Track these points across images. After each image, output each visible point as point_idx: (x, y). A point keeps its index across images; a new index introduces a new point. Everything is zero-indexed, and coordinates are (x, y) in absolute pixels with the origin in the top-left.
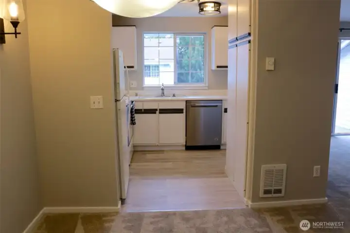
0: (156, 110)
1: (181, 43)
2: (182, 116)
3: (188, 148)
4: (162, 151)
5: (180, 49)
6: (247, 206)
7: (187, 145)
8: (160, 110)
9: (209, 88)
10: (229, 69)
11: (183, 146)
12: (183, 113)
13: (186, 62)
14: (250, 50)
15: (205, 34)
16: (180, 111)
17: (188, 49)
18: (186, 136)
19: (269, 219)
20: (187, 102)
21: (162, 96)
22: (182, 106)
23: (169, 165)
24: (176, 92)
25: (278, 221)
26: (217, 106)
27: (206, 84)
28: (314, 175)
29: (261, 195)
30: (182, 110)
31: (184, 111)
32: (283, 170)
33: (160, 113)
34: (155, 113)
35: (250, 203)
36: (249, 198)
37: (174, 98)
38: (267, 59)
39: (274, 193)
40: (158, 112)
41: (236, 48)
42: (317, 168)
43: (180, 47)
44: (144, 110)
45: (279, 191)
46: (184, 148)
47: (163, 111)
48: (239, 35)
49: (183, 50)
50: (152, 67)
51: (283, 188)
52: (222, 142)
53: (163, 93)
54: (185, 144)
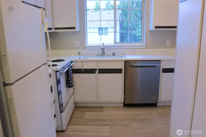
0: (96, 70)
1: (122, 13)
2: (121, 76)
3: (126, 105)
5: (122, 17)
7: (125, 103)
8: (99, 70)
9: (146, 47)
11: (121, 103)
13: (126, 25)
16: (118, 71)
17: (127, 17)
18: (124, 94)
20: (126, 62)
22: (121, 66)
26: (155, 66)
27: (143, 43)
30: (121, 69)
31: (123, 71)
33: (99, 73)
34: (95, 73)
40: (97, 72)
43: (122, 16)
44: (84, 70)
46: (122, 105)
47: (102, 71)
49: (123, 18)
50: (104, 29)
52: (159, 101)
53: (103, 52)
54: (123, 102)
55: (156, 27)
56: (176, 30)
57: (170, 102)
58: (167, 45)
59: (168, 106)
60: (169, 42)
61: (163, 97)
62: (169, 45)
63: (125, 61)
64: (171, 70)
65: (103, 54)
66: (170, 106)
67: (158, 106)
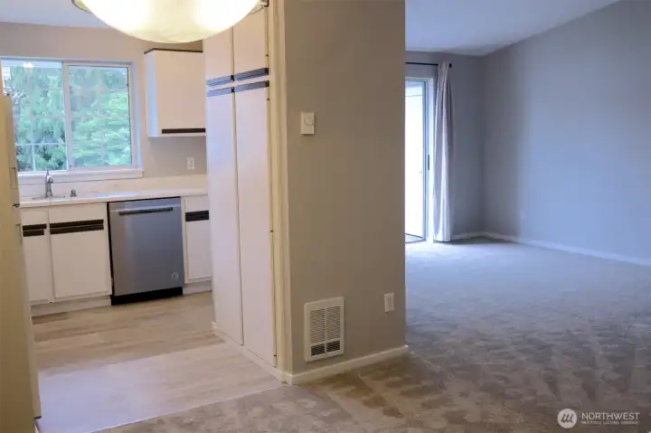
0: (44, 226)
2: (100, 236)
3: (117, 300)
4: (62, 315)
6: (285, 382)
7: (117, 294)
8: (52, 226)
9: (144, 175)
10: (208, 134)
11: (104, 298)
12: (103, 229)
14: (268, 99)
15: (129, 64)
16: (94, 225)
18: (112, 276)
19: (334, 395)
20: (110, 205)
21: (47, 196)
22: (100, 214)
23: (95, 338)
24: (75, 187)
25: (348, 395)
26: (171, 209)
27: (137, 166)
28: (386, 310)
29: (308, 356)
30: (102, 221)
31: (105, 225)
32: (338, 308)
33: (52, 232)
34: (42, 233)
35: (290, 376)
36: (286, 369)
37: (74, 199)
38: (303, 116)
39: (329, 350)
40: (47, 231)
41: (232, 94)
42: (389, 296)
45: (335, 346)
46: (109, 302)
47: (59, 228)
48: (239, 70)
51: (341, 340)
52: (186, 281)
53: (49, 190)
54: (111, 293)
55: (164, 131)
56: (204, 137)
57: (209, 282)
58: (189, 168)
59: (206, 292)
60: (191, 162)
61: (193, 272)
62: (193, 168)
63: (108, 203)
64: (203, 215)
65: (49, 193)
66: (211, 291)
67: (187, 295)
